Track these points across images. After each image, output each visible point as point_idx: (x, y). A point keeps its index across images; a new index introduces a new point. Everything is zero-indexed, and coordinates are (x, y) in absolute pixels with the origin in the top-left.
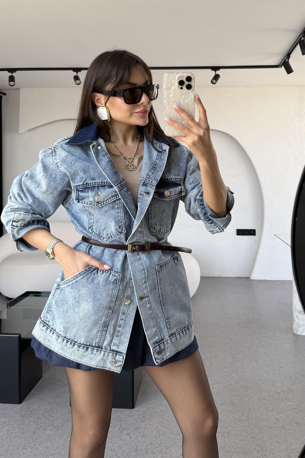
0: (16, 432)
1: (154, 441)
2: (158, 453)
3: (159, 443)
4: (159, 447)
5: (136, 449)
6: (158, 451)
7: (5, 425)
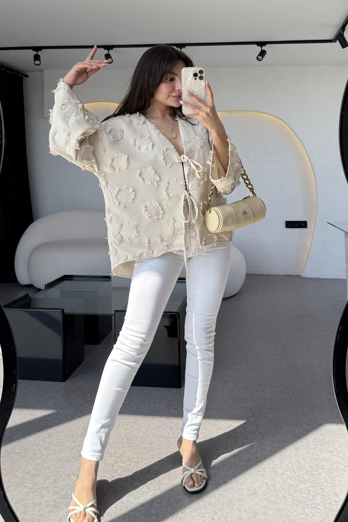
0: (63, 405)
2: (207, 424)
7: (51, 398)
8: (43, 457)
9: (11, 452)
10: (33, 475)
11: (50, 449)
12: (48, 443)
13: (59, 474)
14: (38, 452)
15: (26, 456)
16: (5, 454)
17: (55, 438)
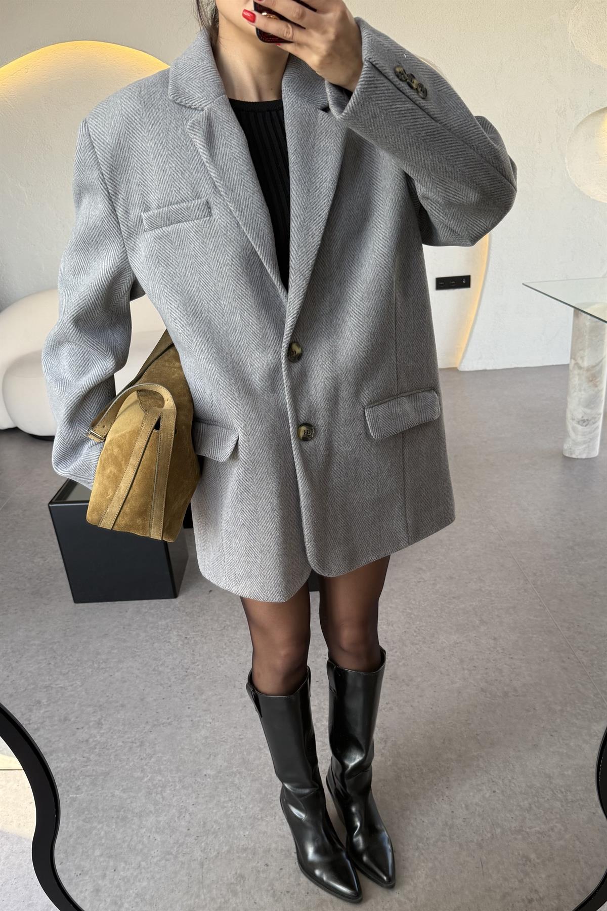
1: (407, 628)
2: (421, 643)
3: (417, 630)
4: (418, 635)
5: (387, 642)
6: (420, 641)
7: (170, 629)
8: (209, 725)
9: (156, 723)
10: (208, 756)
11: (212, 710)
12: (204, 702)
13: (245, 749)
14: (196, 719)
15: (181, 728)
16: (148, 727)
17: (210, 694)
